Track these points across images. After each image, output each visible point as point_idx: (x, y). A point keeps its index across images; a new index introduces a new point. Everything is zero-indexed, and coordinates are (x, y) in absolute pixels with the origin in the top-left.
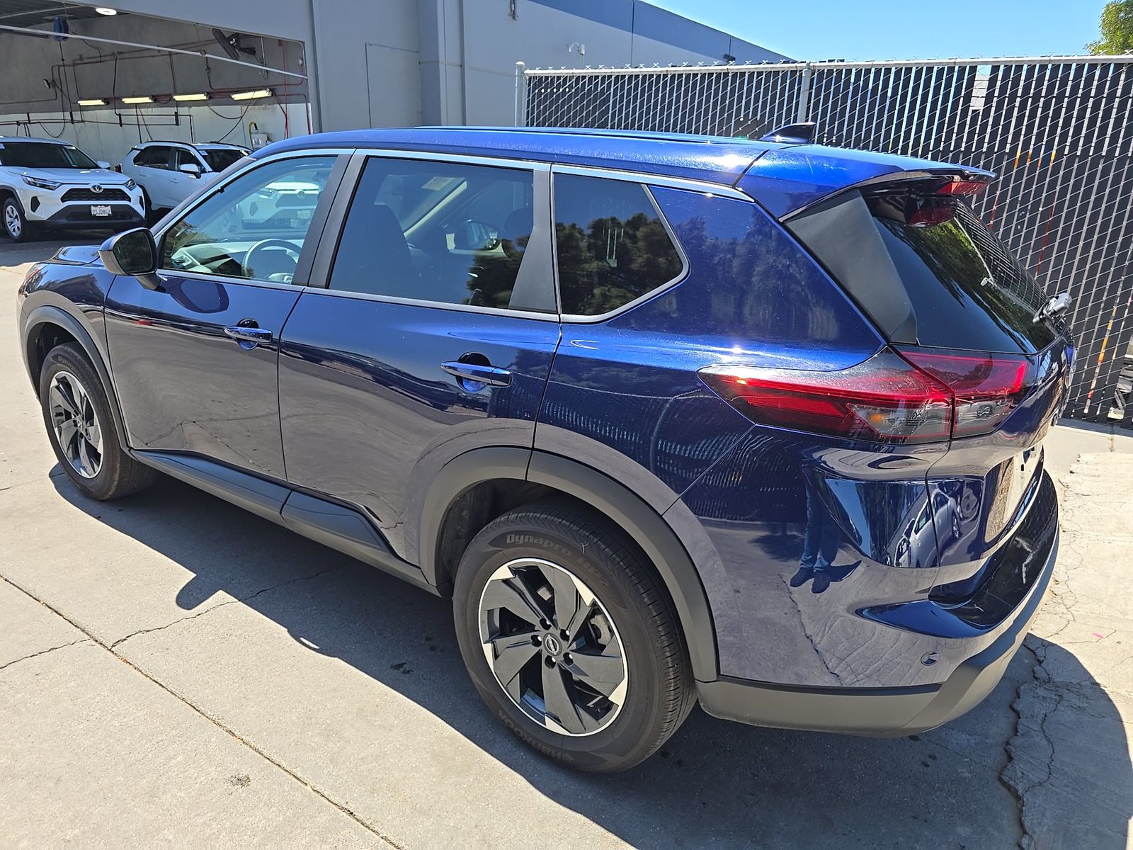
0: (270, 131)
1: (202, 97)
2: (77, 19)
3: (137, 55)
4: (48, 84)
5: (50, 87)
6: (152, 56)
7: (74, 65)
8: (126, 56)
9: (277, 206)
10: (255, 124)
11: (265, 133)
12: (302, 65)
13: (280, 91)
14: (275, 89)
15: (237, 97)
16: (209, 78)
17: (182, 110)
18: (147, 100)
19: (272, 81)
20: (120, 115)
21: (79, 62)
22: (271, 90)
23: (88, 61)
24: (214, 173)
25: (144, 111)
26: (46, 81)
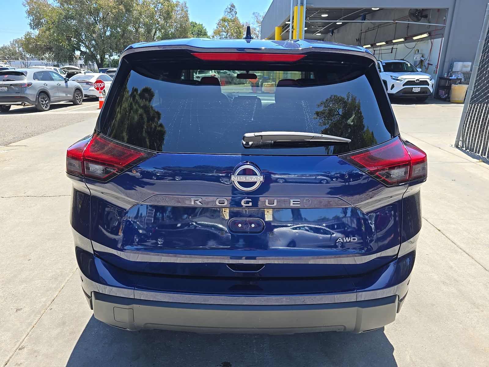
0: (424, 53)
1: (402, 40)
2: (370, 13)
3: (385, 25)
4: (357, 40)
5: (357, 41)
6: (390, 25)
7: (366, 32)
8: (382, 26)
9: (403, 86)
10: (418, 50)
11: (421, 54)
12: (445, 19)
13: (433, 33)
14: (431, 33)
15: (415, 38)
16: (407, 31)
17: (395, 46)
18: (384, 43)
19: (430, 29)
20: (374, 51)
21: (368, 30)
22: (429, 33)
23: (371, 30)
24: (384, 72)
25: (382, 48)
26: (356, 39)
